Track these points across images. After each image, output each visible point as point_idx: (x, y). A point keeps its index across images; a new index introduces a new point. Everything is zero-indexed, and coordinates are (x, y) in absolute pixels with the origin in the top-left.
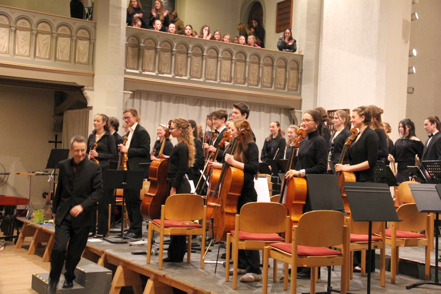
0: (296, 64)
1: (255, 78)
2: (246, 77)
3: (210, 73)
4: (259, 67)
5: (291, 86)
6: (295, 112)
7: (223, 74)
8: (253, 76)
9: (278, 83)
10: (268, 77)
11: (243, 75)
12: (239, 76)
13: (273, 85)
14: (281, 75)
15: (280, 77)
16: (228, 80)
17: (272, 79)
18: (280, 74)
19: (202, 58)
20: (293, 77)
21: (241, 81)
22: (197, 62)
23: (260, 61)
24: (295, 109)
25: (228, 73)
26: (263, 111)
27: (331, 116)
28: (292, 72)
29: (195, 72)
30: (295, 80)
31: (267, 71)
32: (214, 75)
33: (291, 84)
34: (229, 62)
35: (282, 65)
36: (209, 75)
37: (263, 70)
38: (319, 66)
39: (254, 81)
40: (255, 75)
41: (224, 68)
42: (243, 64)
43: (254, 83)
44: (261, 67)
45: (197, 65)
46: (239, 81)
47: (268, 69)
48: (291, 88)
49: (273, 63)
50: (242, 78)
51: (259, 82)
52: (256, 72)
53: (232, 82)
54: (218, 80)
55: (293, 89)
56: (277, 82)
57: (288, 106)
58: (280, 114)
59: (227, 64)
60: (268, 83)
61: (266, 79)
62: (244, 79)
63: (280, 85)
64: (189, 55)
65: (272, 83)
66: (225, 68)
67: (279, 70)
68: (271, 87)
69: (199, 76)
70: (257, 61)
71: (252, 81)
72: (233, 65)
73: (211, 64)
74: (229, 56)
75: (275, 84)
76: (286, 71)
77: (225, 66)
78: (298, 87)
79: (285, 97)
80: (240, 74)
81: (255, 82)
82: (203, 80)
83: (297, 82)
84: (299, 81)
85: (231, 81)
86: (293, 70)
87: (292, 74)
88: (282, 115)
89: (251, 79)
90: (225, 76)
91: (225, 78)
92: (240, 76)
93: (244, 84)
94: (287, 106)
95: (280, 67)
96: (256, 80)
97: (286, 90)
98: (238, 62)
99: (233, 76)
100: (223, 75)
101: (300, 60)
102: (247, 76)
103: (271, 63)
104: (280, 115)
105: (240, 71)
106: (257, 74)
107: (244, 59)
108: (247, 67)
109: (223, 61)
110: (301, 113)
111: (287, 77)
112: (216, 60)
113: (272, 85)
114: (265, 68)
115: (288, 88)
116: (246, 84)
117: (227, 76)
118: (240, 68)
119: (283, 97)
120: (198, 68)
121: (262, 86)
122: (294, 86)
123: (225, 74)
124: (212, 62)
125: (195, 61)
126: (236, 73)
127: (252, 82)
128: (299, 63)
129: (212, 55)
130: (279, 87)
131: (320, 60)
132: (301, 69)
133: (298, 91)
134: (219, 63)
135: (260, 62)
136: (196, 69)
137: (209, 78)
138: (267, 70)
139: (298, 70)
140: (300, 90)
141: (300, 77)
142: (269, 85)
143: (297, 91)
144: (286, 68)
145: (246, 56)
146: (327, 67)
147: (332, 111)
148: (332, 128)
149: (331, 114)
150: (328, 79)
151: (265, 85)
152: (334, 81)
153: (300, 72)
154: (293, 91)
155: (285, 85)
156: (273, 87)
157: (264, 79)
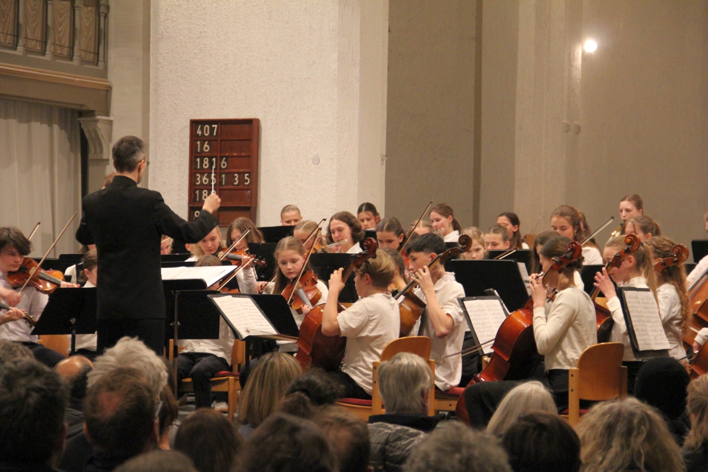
1: (8, 28)
5: (83, 50)
6: (97, 121)
8: (4, 20)
9: (58, 42)
10: (35, 24)
13: (48, 48)
14: (62, 18)
15: (61, 25)
17: (45, 31)
18: (60, 17)
20: (87, 24)
24: (96, 113)
26: (15, 118)
27: (203, 134)
28: (85, 10)
30: (92, 34)
31: (32, 9)
33: (84, 44)
37: (25, 4)
39: (7, 34)
40: (9, 18)
43: (5, 40)
47: (35, 1)
48: (84, 55)
51: (18, 36)
52: (9, 11)
55: (87, 58)
56: (55, 39)
57: (81, 105)
58: (50, 125)
60: (37, 41)
61: (32, 31)
63: (62, 46)
65: (45, 43)
67: (60, 5)
68: (44, 52)
75: (51, 44)
76: (73, 7)
78: (98, 54)
79: (77, 79)
81: (9, 37)
83: (97, 40)
84: (101, 37)
86: (87, 6)
87: (85, 17)
88: (56, 127)
89: (1, 30)
94: (77, 105)
96: (9, 33)
97: (76, 62)
104: (49, 127)
106: (11, 16)
110: (111, 123)
111: (77, 25)
115: (79, 56)
119: (74, 81)
121: (26, 49)
122: (89, 50)
132: (106, 3)
133: (101, 64)
139: (98, 4)
140: (105, 61)
141: (102, 26)
142: (39, 48)
143: (97, 65)
146: (179, 3)
147: (203, 122)
148: (206, 165)
149: (202, 131)
150: (184, 37)
151: (30, 47)
152: (205, 44)
153: (103, 13)
154: (88, 62)
155: (73, 48)
156: (47, 52)
157: (28, 31)
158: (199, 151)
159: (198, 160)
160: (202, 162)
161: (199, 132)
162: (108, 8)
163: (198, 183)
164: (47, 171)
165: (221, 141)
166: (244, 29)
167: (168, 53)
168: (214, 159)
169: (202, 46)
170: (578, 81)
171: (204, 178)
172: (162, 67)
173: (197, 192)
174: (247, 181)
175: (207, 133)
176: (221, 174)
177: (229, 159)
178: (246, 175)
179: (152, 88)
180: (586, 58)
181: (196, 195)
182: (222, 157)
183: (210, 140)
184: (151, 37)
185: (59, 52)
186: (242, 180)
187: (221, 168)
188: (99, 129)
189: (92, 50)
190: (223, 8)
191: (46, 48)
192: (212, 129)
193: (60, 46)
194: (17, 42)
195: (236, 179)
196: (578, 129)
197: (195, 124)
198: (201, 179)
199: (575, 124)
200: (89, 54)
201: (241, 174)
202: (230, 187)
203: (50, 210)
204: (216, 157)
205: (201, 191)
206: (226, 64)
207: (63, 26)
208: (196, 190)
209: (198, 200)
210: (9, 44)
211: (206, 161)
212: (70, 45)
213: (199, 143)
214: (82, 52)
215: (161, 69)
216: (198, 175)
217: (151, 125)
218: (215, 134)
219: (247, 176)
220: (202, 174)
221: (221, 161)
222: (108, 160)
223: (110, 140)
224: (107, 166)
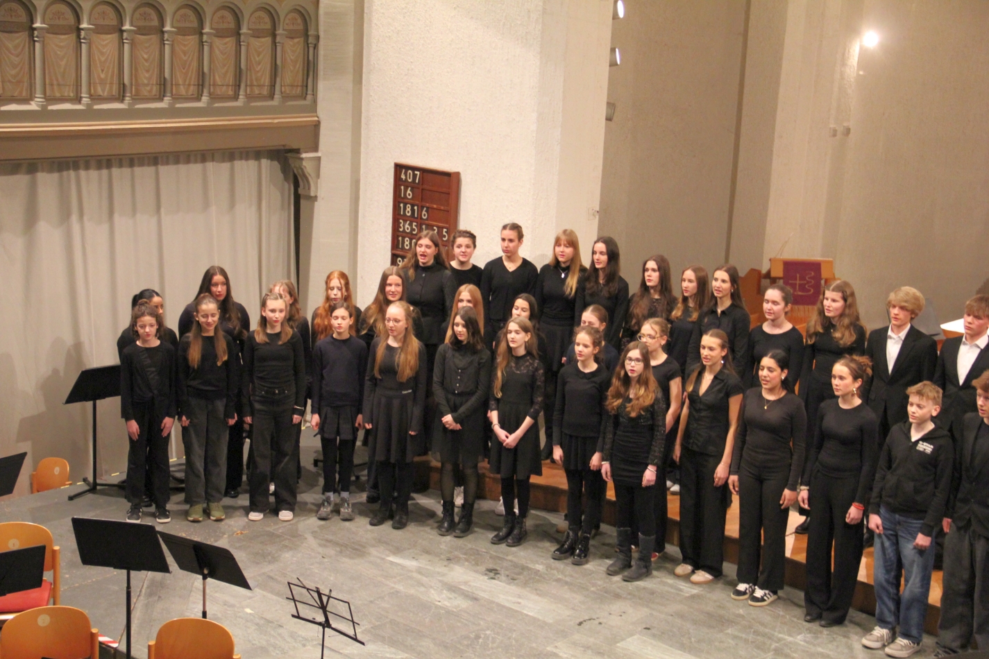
0: (299, 21)
1: (191, 78)
2: (165, 79)
3: (57, 80)
4: (201, 43)
5: (289, 86)
6: (302, 159)
7: (99, 76)
8: (184, 71)
9: (255, 83)
10: (226, 68)
11: (155, 73)
12: (144, 77)
13: (242, 92)
14: (261, 56)
15: (259, 64)
16: (114, 94)
17: (239, 74)
18: (258, 56)
19: (32, 36)
20: (293, 58)
21: (150, 91)
22: (13, 52)
23: (201, 26)
24: (301, 151)
25: (113, 72)
26: (213, 160)
27: (406, 179)
28: (291, 43)
29: (10, 81)
30: (299, 65)
31: (221, 53)
32: (69, 86)
33: (288, 80)
34: (114, 37)
35: (262, 26)
36: (55, 87)
37: (211, 47)
38: (365, 25)
39: (189, 85)
40: (191, 69)
41: (99, 59)
42: (154, 38)
43: (187, 92)
44: (206, 42)
45: (16, 60)
46: (145, 92)
47: (226, 44)
48: (288, 90)
49: (239, 27)
50: (155, 83)
51: (202, 85)
52: (192, 59)
53: (127, 98)
54: (85, 100)
55: (294, 92)
56: (251, 80)
57: (284, 146)
59: (107, 43)
60: (228, 85)
61: (222, 76)
62: (160, 85)
63: (260, 86)
65: (237, 86)
66: (103, 59)
67: (255, 43)
68: (236, 97)
69: (24, 94)
70: (195, 24)
71: (182, 87)
72: (126, 47)
73: (59, 53)
74: (111, 19)
75: (246, 86)
76: (274, 43)
77: (102, 54)
78: (307, 86)
79: (276, 121)
80: (147, 71)
81: (192, 88)
82: (38, 105)
83: (305, 72)
84: (310, 69)
85: (124, 96)
86: (292, 38)
87: (291, 50)
89: (181, 82)
90: (103, 82)
91: (103, 91)
92: (148, 78)
93: (161, 99)
94: (280, 146)
95: (257, 34)
96: (192, 83)
97: (277, 99)
98: (138, 36)
99: (126, 81)
100: (97, 81)
101: (310, 8)
102: (167, 75)
103: (232, 25)
104: (256, 163)
105: (146, 60)
106: (195, 64)
107: (156, 23)
108: (167, 48)
109: (95, 38)
110: (319, 159)
111: (279, 62)
112: (74, 36)
113: (239, 89)
114: (218, 42)
115: (282, 93)
116: (165, 98)
117: (108, 82)
118: (146, 53)
119: (271, 123)
120: (21, 68)
121: (214, 97)
122: (296, 84)
123: (103, 76)
124: (61, 44)
125: (8, 49)
126: (136, 70)
127: (182, 91)
128: (310, 17)
129: (62, 22)
130: (257, 91)
131: (366, 11)
132: (316, 33)
133: (309, 97)
134: (84, 46)
135: (203, 29)
136: (14, 72)
137: (58, 95)
138: (224, 46)
139: (306, 35)
140: (315, 95)
141: (311, 58)
142: (231, 93)
143: (305, 99)
144: (274, 36)
145: (163, 14)
146: (390, 34)
147: (407, 168)
148: (408, 212)
149: (406, 176)
150: (393, 72)
151: (219, 93)
152: (412, 83)
153: (311, 43)
154: (295, 98)
155: (274, 86)
156: (241, 97)
157: (217, 77)
158: (402, 196)
159: (402, 205)
160: (405, 209)
161: (403, 177)
162: (318, 37)
163: (401, 230)
164: (254, 208)
165: (422, 189)
166: (448, 72)
167: (378, 87)
168: (416, 208)
169: (409, 84)
170: (852, 80)
171: (407, 226)
172: (373, 101)
173: (400, 238)
174: (445, 236)
175: (410, 178)
176: (421, 224)
177: (430, 210)
178: (445, 230)
179: (364, 120)
180: (864, 53)
181: (398, 241)
182: (423, 207)
183: (413, 186)
184: (364, 67)
185: (257, 92)
187: (421, 218)
188: (305, 167)
189: (300, 84)
190: (430, 46)
191: (239, 91)
192: (415, 176)
193: (259, 86)
194: (202, 91)
196: (848, 131)
197: (399, 168)
198: (404, 226)
199: (844, 127)
200: (295, 88)
203: (256, 247)
204: (417, 206)
205: (403, 238)
206: (431, 107)
207: (262, 64)
208: (398, 236)
209: (400, 247)
210: (192, 95)
211: (409, 208)
212: (271, 82)
213: (402, 187)
214: (287, 87)
215: (372, 102)
216: (401, 221)
217: (362, 160)
218: (417, 181)
219: (446, 232)
220: (405, 221)
221: (422, 211)
222: (316, 197)
223: (318, 176)
224: (316, 203)
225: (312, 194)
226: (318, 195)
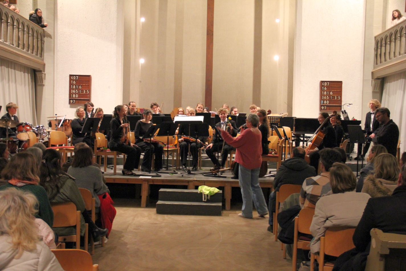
5: (39, 53)
6: (43, 73)
14: (36, 43)
24: (42, 71)
26: (22, 72)
28: (40, 42)
47: (31, 38)
49: (33, 34)
57: (39, 69)
64: (3, 21)
74: (17, 24)
78: (42, 54)
79: (40, 61)
82: (8, 44)
84: (42, 49)
85: (19, 46)
97: (38, 56)
101: (43, 33)
105: (21, 38)
107: (23, 28)
110: (45, 74)
111: (38, 46)
112: (12, 27)
116: (24, 49)
119: (38, 61)
128: (43, 36)
133: (42, 57)
135: (29, 32)
136: (5, 33)
140: (43, 57)
141: (43, 47)
142: (32, 52)
144: (37, 38)
146: (64, 42)
147: (73, 75)
150: (66, 51)
152: (73, 54)
153: (43, 43)
158: (72, 83)
159: (72, 86)
160: (73, 87)
161: (72, 78)
162: (44, 41)
165: (79, 81)
167: (60, 55)
168: (77, 86)
171: (74, 91)
172: (59, 59)
173: (71, 95)
174: (88, 92)
175: (74, 78)
176: (79, 90)
177: (82, 86)
179: (55, 65)
182: (80, 85)
183: (76, 80)
184: (55, 51)
185: (35, 53)
186: (86, 92)
187: (79, 88)
188: (43, 76)
192: (76, 78)
193: (35, 51)
195: (84, 92)
197: (71, 76)
198: (73, 91)
201: (86, 90)
202: (83, 94)
204: (78, 85)
205: (73, 94)
206: (80, 60)
208: (71, 94)
209: (72, 97)
212: (37, 51)
213: (72, 81)
220: (73, 90)
221: (79, 86)
222: (44, 85)
223: (45, 79)
224: (44, 87)
225: (44, 84)
226: (45, 84)
